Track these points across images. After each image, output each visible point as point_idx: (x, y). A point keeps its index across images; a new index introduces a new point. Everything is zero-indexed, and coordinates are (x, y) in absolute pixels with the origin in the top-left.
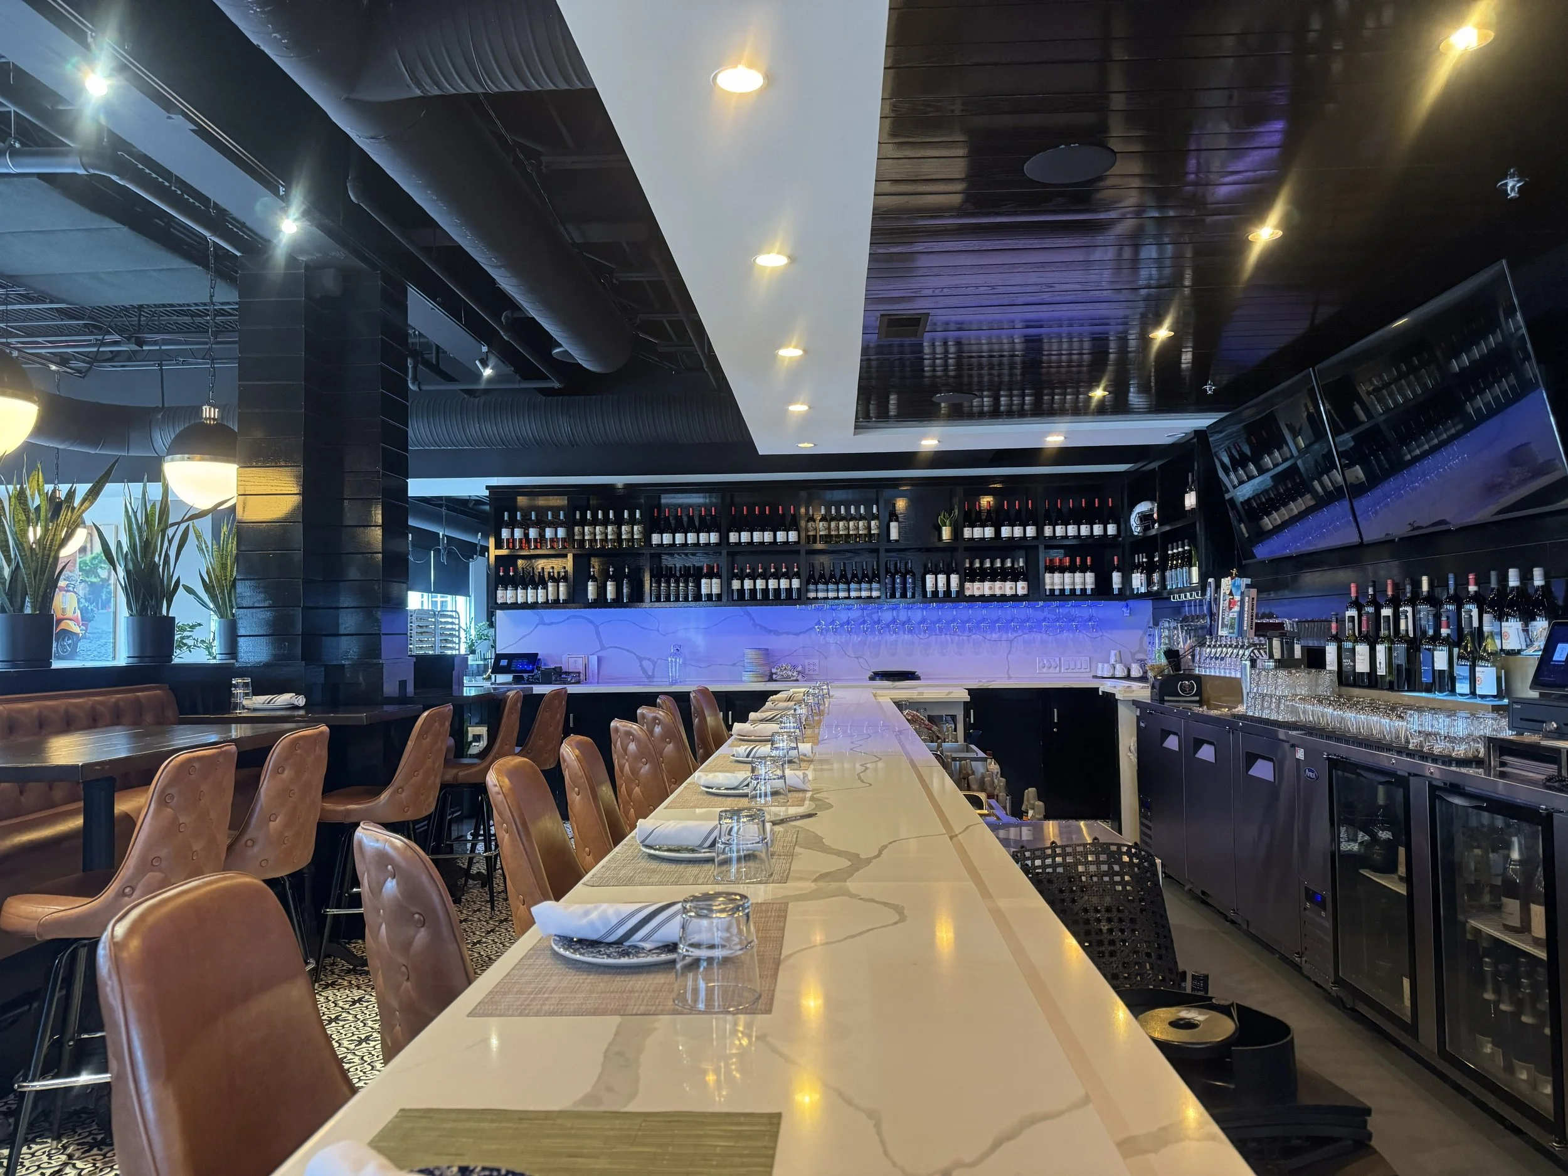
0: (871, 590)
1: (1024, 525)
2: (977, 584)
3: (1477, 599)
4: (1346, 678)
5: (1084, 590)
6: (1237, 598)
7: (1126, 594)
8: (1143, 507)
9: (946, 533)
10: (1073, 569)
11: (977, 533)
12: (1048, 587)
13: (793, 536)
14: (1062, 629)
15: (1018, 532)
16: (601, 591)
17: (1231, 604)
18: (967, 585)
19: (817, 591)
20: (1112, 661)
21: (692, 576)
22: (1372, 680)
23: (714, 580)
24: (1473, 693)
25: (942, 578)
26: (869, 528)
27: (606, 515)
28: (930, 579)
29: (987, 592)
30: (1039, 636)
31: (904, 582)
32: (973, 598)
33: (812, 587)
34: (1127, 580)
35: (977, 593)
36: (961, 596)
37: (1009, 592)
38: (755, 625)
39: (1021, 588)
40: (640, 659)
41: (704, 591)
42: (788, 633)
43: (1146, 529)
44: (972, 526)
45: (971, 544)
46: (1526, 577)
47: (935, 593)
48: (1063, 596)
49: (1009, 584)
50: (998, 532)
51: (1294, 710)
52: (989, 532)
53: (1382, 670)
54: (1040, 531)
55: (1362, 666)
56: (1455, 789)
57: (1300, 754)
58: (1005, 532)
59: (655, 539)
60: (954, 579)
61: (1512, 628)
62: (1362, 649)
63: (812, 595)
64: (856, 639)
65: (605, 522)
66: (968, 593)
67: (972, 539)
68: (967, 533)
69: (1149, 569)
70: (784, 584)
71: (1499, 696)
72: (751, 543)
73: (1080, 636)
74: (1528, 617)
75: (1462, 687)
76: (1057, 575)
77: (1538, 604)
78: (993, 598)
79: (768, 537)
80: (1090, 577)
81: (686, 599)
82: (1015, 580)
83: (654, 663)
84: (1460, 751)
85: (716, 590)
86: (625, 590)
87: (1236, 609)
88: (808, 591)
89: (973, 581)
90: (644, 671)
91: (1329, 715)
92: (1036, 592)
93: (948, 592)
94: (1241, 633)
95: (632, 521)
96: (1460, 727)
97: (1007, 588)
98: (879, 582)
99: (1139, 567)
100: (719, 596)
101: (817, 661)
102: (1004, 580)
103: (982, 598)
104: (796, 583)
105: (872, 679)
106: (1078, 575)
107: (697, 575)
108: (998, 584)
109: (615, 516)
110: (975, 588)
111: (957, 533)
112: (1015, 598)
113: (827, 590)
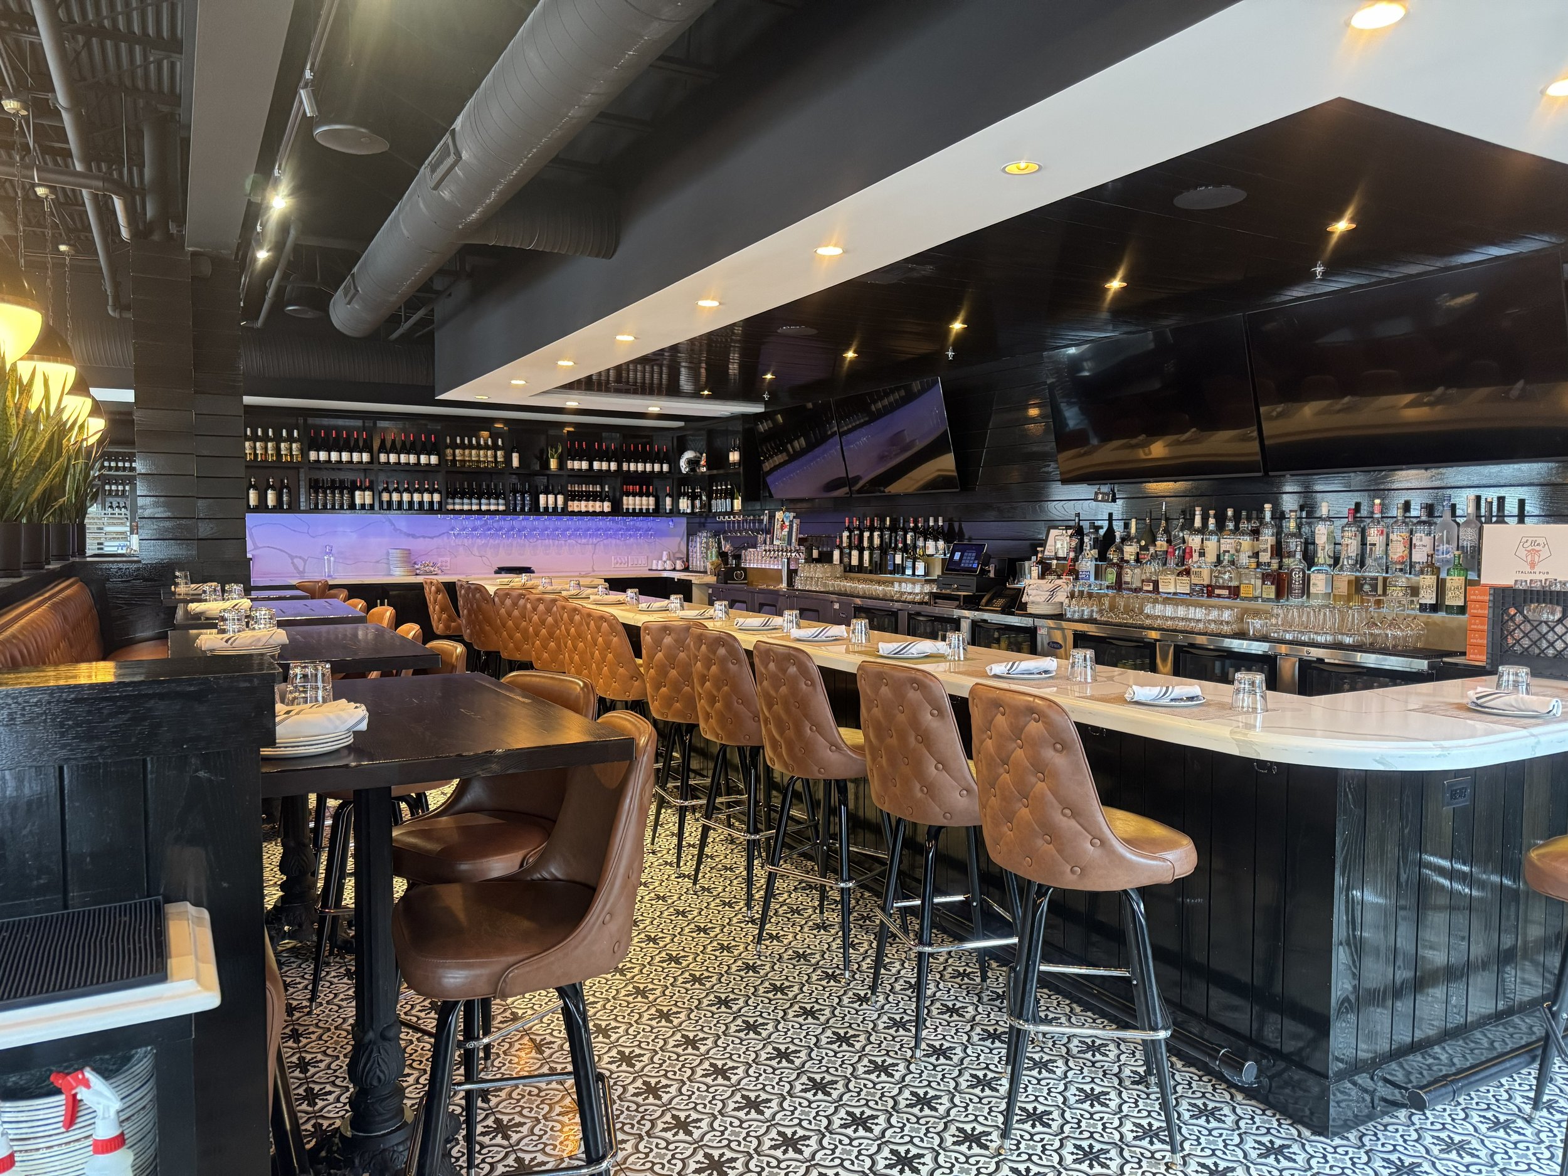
0: (498, 504)
1: (609, 461)
2: (576, 503)
3: (915, 530)
4: (849, 569)
5: (648, 510)
6: (787, 523)
7: (675, 512)
8: (689, 455)
9: (553, 464)
10: (641, 495)
11: (576, 465)
12: (625, 507)
13: (434, 459)
14: (631, 536)
15: (605, 466)
16: (263, 498)
17: (782, 528)
18: (570, 503)
19: (454, 504)
20: (664, 559)
21: (347, 488)
22: (860, 568)
23: (367, 493)
24: (914, 574)
25: (551, 497)
26: (495, 456)
27: (265, 432)
28: (542, 498)
29: (583, 509)
30: (614, 541)
31: (523, 499)
32: (573, 513)
33: (450, 501)
34: (675, 503)
35: (576, 510)
36: (565, 512)
37: (598, 510)
38: (396, 530)
39: (607, 506)
40: (292, 557)
41: (358, 501)
42: (424, 537)
43: (693, 470)
44: (573, 459)
45: (572, 473)
46: (936, 521)
47: (546, 508)
48: (634, 513)
49: (598, 504)
50: (591, 465)
51: (825, 585)
52: (585, 465)
53: (866, 563)
54: (620, 466)
55: (855, 561)
56: (919, 614)
57: (837, 606)
58: (596, 465)
59: (313, 455)
60: (560, 498)
61: (931, 544)
62: (855, 553)
63: (450, 507)
64: (480, 542)
65: (265, 439)
66: (570, 509)
67: (573, 470)
68: (570, 464)
69: (693, 497)
70: (427, 497)
71: (925, 575)
72: (399, 463)
73: (641, 541)
74: (936, 540)
75: (909, 572)
76: (631, 498)
77: (939, 533)
78: (587, 513)
79: (412, 459)
80: (652, 500)
81: (342, 507)
82: (602, 501)
83: (305, 561)
84: (918, 599)
85: (368, 501)
86: (285, 498)
87: (787, 530)
88: (447, 504)
89: (573, 500)
90: (296, 568)
91: (848, 585)
92: (617, 510)
93: (555, 508)
94: (790, 543)
95: (290, 439)
96: (917, 589)
97: (597, 506)
98: (504, 499)
99: (685, 494)
100: (372, 507)
101: (448, 559)
102: (594, 500)
103: (580, 513)
104: (436, 497)
105: (496, 572)
106: (644, 498)
107: (353, 488)
108: (591, 503)
109: (274, 433)
110: (574, 506)
111: (562, 465)
112: (602, 513)
113: (463, 504)
